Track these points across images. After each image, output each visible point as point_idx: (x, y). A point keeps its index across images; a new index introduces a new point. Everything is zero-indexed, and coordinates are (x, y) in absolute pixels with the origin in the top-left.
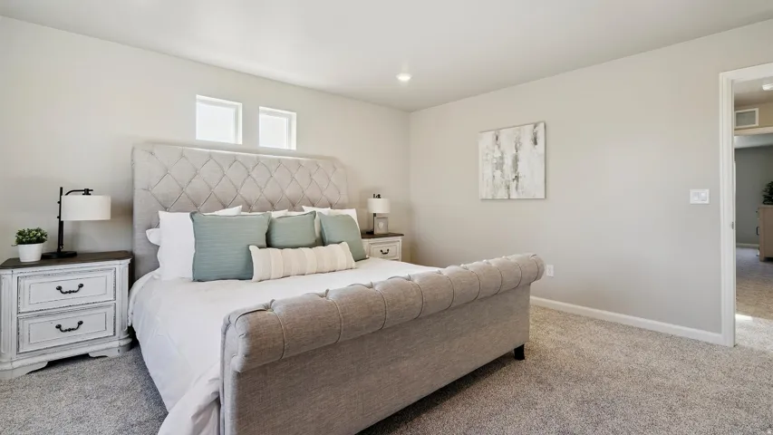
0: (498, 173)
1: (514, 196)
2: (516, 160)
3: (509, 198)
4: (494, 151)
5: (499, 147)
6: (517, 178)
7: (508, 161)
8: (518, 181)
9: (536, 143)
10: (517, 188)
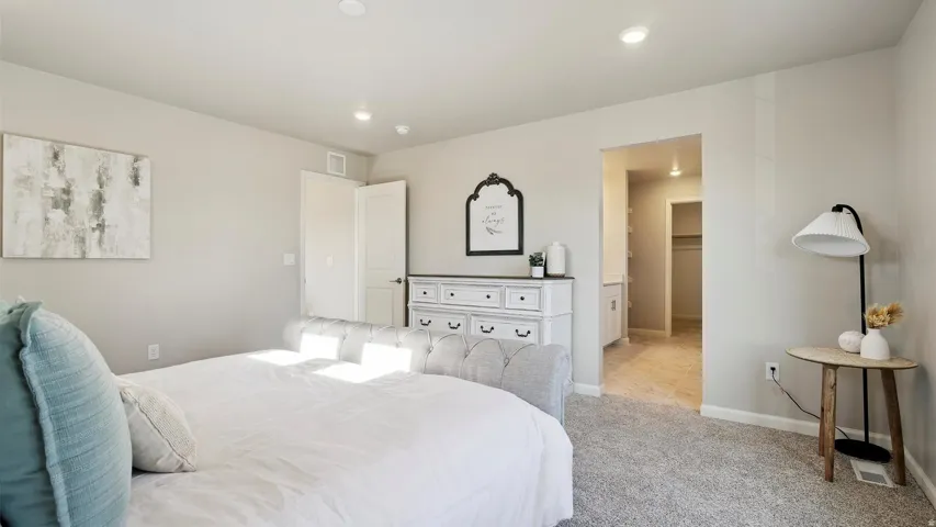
0: (58, 215)
1: (94, 253)
2: (99, 200)
3: (83, 258)
4: (47, 176)
5: (61, 172)
6: (101, 227)
7: (82, 200)
8: (102, 231)
9: (136, 182)
10: (100, 242)
